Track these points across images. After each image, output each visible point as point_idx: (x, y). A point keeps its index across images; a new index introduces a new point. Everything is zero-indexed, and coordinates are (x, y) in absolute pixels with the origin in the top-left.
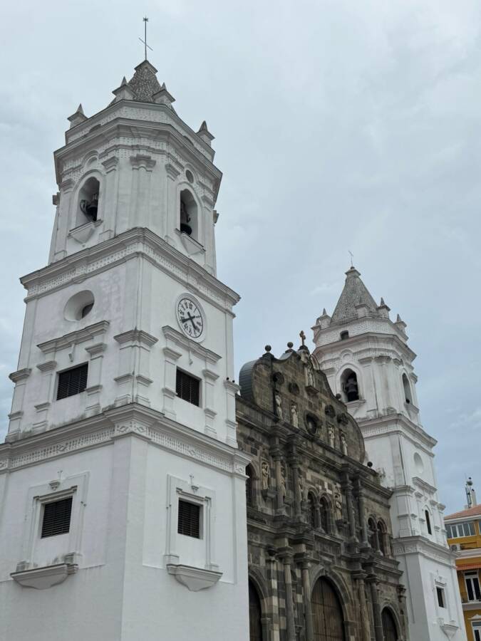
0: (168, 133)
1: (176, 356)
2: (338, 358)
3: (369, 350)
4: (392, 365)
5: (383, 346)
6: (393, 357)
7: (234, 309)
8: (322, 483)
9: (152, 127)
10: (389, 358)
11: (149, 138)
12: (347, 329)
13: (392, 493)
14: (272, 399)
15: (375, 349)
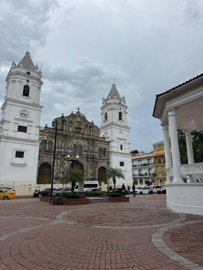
0: (19, 73)
1: (18, 124)
2: (104, 110)
3: (109, 107)
4: (115, 110)
5: (113, 106)
6: (115, 108)
7: (42, 110)
8: (80, 142)
9: (15, 73)
10: (114, 109)
11: (15, 75)
12: (107, 102)
13: (110, 142)
14: (62, 126)
15: (111, 107)
